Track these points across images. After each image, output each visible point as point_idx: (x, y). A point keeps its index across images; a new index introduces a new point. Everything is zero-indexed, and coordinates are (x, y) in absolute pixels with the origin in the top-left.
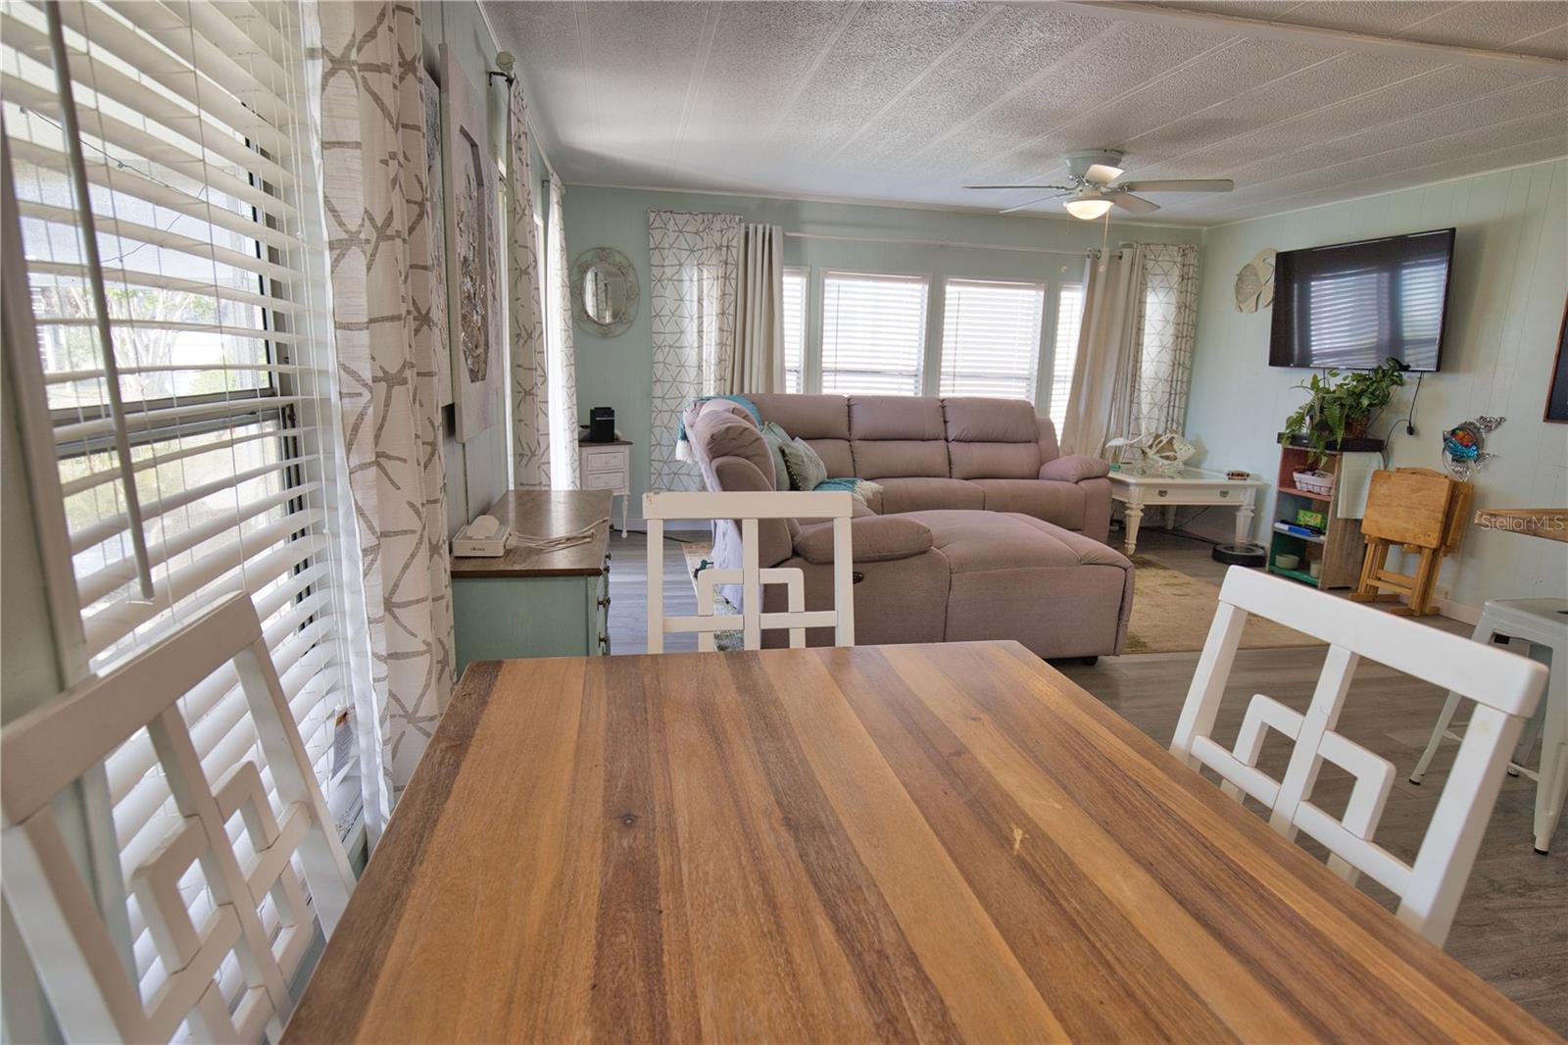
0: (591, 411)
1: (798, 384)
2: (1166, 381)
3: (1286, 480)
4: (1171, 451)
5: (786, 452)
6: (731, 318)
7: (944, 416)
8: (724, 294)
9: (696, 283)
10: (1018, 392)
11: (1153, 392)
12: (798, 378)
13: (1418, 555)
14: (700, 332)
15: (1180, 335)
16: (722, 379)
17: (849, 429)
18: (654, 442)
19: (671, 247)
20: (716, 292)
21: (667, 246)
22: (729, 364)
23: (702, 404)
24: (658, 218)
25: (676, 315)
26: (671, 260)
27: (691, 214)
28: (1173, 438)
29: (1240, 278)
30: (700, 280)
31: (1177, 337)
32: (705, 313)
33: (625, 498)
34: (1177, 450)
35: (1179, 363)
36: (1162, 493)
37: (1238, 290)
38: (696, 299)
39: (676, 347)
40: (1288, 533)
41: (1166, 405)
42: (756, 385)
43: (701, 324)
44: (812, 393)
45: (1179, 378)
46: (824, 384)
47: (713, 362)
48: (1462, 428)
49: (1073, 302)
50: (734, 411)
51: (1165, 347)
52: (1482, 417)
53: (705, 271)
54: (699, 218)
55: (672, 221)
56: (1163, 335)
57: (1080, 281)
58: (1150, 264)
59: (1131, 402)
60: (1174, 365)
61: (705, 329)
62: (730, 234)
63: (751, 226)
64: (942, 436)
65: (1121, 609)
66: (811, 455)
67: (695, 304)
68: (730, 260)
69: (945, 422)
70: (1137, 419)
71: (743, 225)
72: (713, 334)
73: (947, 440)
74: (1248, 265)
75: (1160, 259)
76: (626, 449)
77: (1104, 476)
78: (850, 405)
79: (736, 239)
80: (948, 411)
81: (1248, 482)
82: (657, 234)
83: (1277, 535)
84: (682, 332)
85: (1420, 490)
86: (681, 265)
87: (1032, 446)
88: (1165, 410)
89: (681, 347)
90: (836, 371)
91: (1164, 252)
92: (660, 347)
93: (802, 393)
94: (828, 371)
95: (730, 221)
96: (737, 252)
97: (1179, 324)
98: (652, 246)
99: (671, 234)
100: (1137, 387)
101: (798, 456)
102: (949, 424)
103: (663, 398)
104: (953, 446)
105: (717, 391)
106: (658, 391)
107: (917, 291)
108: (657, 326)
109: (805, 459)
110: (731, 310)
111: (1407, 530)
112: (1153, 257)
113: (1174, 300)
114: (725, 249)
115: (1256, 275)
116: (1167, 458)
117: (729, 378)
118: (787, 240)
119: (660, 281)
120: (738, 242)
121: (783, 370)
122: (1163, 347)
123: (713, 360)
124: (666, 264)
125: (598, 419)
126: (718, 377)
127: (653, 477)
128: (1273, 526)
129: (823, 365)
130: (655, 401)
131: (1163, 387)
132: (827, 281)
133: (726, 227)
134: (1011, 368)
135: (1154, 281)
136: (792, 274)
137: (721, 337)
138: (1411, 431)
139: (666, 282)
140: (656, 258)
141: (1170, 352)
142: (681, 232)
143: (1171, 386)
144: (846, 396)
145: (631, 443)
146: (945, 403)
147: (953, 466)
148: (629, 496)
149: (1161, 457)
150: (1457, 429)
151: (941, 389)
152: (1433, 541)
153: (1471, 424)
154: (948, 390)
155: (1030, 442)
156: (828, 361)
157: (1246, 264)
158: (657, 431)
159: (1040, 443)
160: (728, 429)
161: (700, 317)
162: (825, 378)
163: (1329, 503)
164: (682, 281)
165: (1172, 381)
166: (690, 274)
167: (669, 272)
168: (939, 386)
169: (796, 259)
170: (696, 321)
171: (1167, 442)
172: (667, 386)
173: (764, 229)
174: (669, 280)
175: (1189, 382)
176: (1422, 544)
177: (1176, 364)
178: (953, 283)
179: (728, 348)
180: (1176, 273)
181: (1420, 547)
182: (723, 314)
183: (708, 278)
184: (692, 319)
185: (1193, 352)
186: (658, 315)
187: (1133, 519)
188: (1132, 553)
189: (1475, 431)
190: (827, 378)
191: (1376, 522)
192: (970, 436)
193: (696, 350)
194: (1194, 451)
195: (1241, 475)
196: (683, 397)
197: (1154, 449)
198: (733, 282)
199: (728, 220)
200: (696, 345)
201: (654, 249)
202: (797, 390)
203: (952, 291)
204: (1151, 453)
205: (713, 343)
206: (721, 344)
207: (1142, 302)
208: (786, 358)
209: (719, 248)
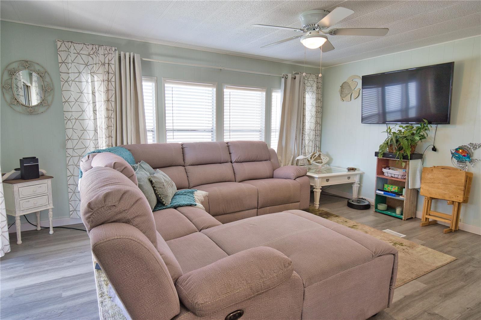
0: (20, 160)
1: (153, 137)
2: (314, 130)
3: (380, 172)
4: (320, 160)
5: (153, 181)
6: (113, 104)
7: (229, 151)
8: (108, 90)
9: (90, 83)
10: (256, 137)
11: (309, 135)
12: (153, 134)
13: (453, 205)
14: (95, 111)
15: (318, 111)
16: (110, 137)
17: (184, 160)
18: (69, 174)
19: (73, 62)
20: (103, 89)
21: (70, 61)
22: (114, 129)
23: (94, 156)
24: (63, 45)
25: (78, 100)
26: (73, 69)
27: (84, 44)
28: (320, 154)
29: (342, 87)
30: (93, 82)
31: (317, 112)
32: (97, 100)
33: (50, 210)
34: (322, 159)
35: (318, 123)
36: (327, 180)
37: (342, 92)
38: (91, 92)
39: (80, 119)
40: (384, 195)
41: (314, 140)
42: (130, 139)
43: (95, 106)
44: (162, 142)
45: (318, 129)
46: (168, 137)
47: (104, 128)
48: (460, 148)
49: (277, 97)
50: (115, 166)
51: (313, 116)
52: (471, 143)
53: (95, 76)
54: (90, 47)
55: (72, 47)
56: (312, 111)
57: (280, 88)
58: (306, 82)
59: (302, 140)
60: (316, 124)
61: (97, 109)
62: (110, 57)
63: (122, 54)
64: (229, 161)
65: (392, 278)
66: (167, 180)
67: (91, 95)
68: (110, 71)
69: (230, 153)
70: (305, 147)
71: (117, 52)
72: (103, 112)
73: (231, 162)
74: (345, 82)
75: (309, 80)
76: (49, 182)
77: (305, 175)
78: (183, 148)
79: (113, 60)
80: (231, 148)
81: (356, 172)
82: (63, 55)
83: (377, 196)
84: (83, 111)
85: (450, 176)
86: (80, 73)
87: (268, 162)
88: (314, 142)
89: (84, 120)
90: (173, 130)
91: (310, 76)
92: (69, 120)
93: (156, 142)
94: (169, 131)
95: (109, 50)
96: (114, 67)
97: (317, 107)
98: (60, 61)
99: (72, 55)
100: (304, 133)
101: (160, 183)
102: (232, 155)
103: (73, 149)
104: (235, 165)
105: (107, 143)
106: (69, 144)
107: (210, 91)
108: (66, 107)
109: (165, 184)
110: (113, 99)
111: (445, 194)
112: (307, 79)
113: (315, 97)
114: (107, 65)
115: (349, 86)
116: (318, 163)
117: (114, 136)
118: (143, 62)
119: (67, 81)
120: (114, 62)
121: (145, 131)
122: (312, 116)
123: (104, 126)
124: (70, 72)
125: (24, 165)
126: (107, 136)
127: (70, 195)
128: (376, 192)
129: (167, 128)
130: (68, 150)
131: (312, 133)
132: (166, 85)
133: (107, 53)
134: (254, 127)
135: (308, 89)
136: (146, 81)
137: (108, 114)
138: (434, 149)
139: (71, 82)
140: (63, 68)
141: (314, 118)
142: (78, 54)
143: (316, 133)
144: (180, 143)
145: (52, 177)
146: (229, 144)
147: (236, 175)
148: (52, 209)
149: (316, 162)
150: (458, 148)
151: (225, 137)
152: (460, 199)
153: (466, 146)
154: (228, 138)
155: (267, 160)
156: (169, 125)
157: (344, 81)
158: (71, 168)
159: (272, 160)
160: (107, 196)
161: (94, 102)
162: (168, 134)
163: (405, 182)
164: (81, 82)
165: (316, 130)
166: (86, 78)
167: (72, 77)
168: (223, 136)
169: (148, 72)
170: (92, 105)
171: (318, 156)
172: (75, 142)
173: (130, 55)
174: (73, 81)
175: (321, 131)
176: (454, 200)
177: (317, 123)
178: (227, 88)
179: (113, 120)
180: (315, 86)
181: (453, 202)
182: (108, 101)
183: (97, 81)
184: (89, 104)
185: (322, 118)
186: (66, 101)
187: (317, 193)
188: (318, 208)
189: (468, 149)
190: (169, 135)
191: (428, 190)
192: (242, 160)
193: (93, 121)
194: (329, 159)
195: (353, 169)
196: (86, 148)
197: (313, 159)
198: (113, 84)
199: (108, 49)
200: (92, 118)
201: (62, 63)
202: (153, 141)
203: (227, 92)
204: (312, 161)
205: (103, 117)
206: (108, 118)
207: (304, 98)
208: (147, 124)
209: (104, 64)
